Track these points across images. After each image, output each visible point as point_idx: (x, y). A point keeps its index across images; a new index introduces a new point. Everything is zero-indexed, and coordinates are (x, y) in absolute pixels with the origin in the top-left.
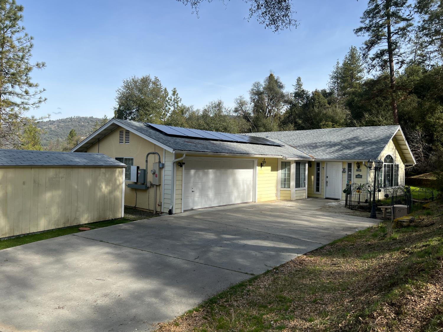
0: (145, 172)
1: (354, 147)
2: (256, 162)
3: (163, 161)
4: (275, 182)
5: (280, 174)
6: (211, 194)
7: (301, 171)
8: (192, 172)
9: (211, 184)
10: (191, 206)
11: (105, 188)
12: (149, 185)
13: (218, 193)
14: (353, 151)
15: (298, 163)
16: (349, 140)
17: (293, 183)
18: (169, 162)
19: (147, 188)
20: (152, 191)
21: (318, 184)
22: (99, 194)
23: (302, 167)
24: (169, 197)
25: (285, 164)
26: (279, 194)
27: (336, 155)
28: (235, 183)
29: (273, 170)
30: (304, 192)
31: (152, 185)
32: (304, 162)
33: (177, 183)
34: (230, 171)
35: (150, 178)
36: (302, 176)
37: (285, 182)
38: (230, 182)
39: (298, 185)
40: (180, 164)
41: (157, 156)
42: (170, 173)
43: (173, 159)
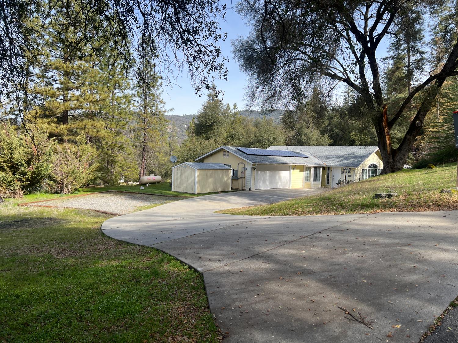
0: (237, 171)
1: (350, 159)
2: (291, 167)
3: (246, 167)
4: (302, 178)
5: (305, 174)
6: (268, 183)
7: (318, 172)
8: (259, 172)
9: (267, 178)
10: (258, 188)
11: (226, 179)
12: (239, 177)
13: (271, 183)
14: (348, 161)
15: (315, 168)
16: (348, 154)
17: (312, 179)
18: (249, 168)
19: (238, 179)
20: (240, 180)
21: (328, 180)
22: (224, 181)
23: (318, 170)
24: (249, 183)
25: (308, 169)
26: (304, 184)
27: (338, 163)
28: (280, 178)
29: (300, 171)
30: (319, 184)
31: (241, 178)
32: (320, 168)
33: (253, 177)
34: (277, 172)
35: (240, 174)
36: (318, 175)
37: (308, 178)
38: (277, 177)
39: (315, 180)
40: (254, 169)
41: (243, 164)
42: (250, 172)
43: (251, 166)
